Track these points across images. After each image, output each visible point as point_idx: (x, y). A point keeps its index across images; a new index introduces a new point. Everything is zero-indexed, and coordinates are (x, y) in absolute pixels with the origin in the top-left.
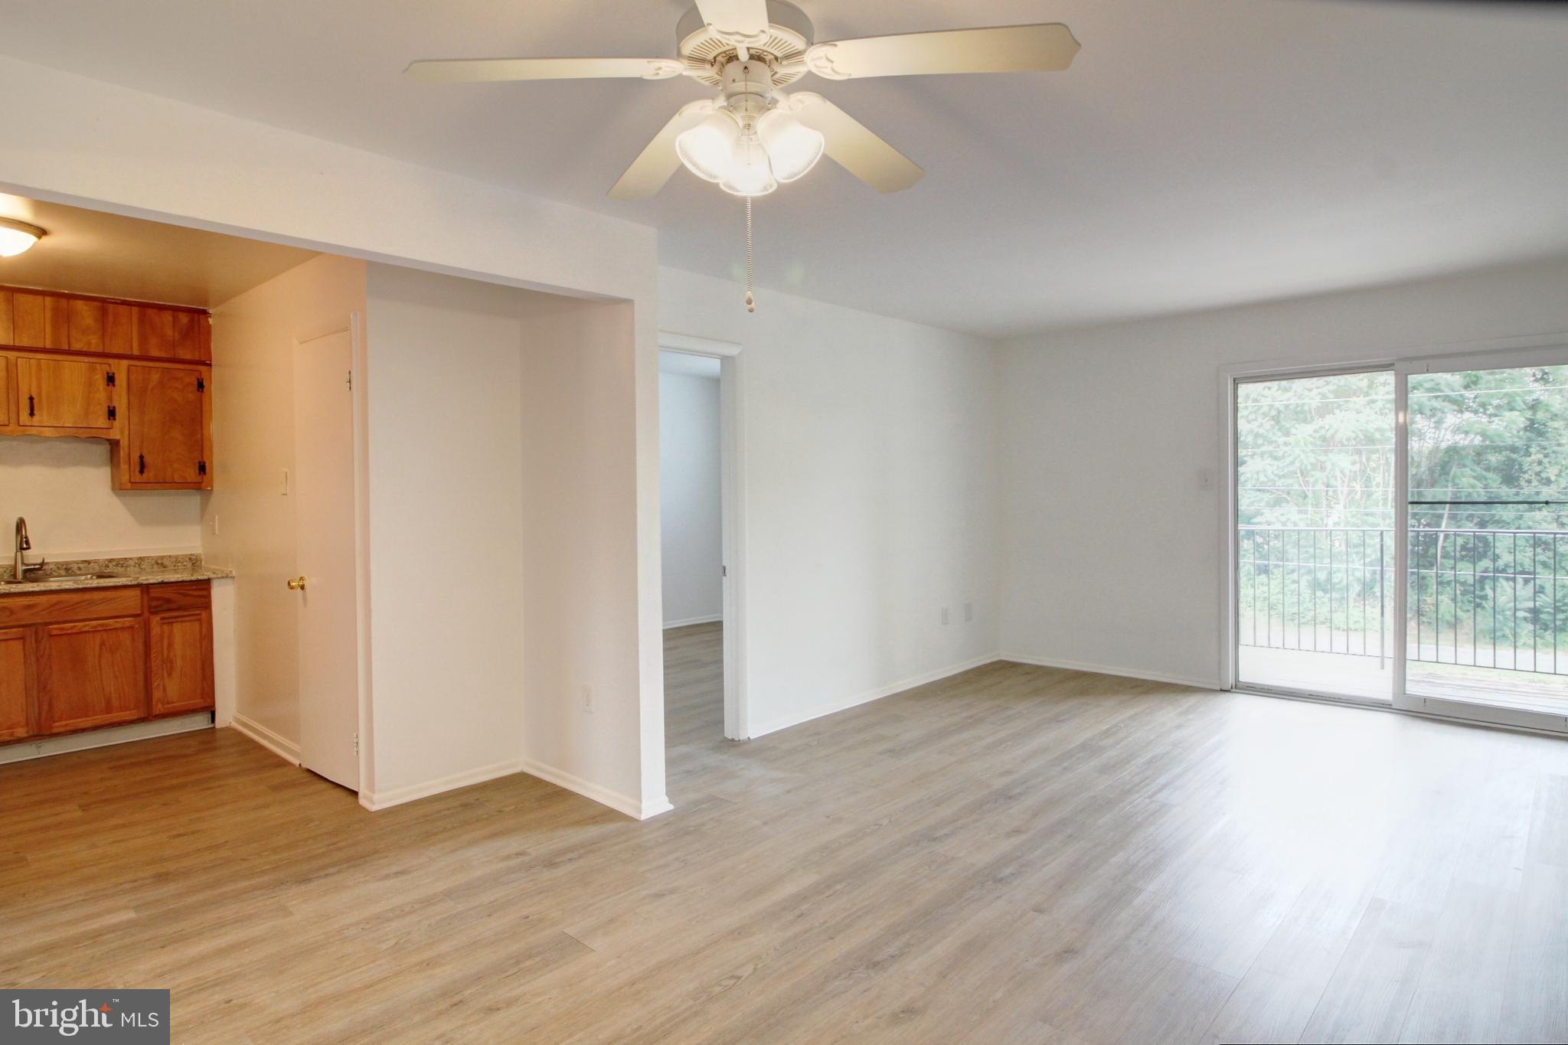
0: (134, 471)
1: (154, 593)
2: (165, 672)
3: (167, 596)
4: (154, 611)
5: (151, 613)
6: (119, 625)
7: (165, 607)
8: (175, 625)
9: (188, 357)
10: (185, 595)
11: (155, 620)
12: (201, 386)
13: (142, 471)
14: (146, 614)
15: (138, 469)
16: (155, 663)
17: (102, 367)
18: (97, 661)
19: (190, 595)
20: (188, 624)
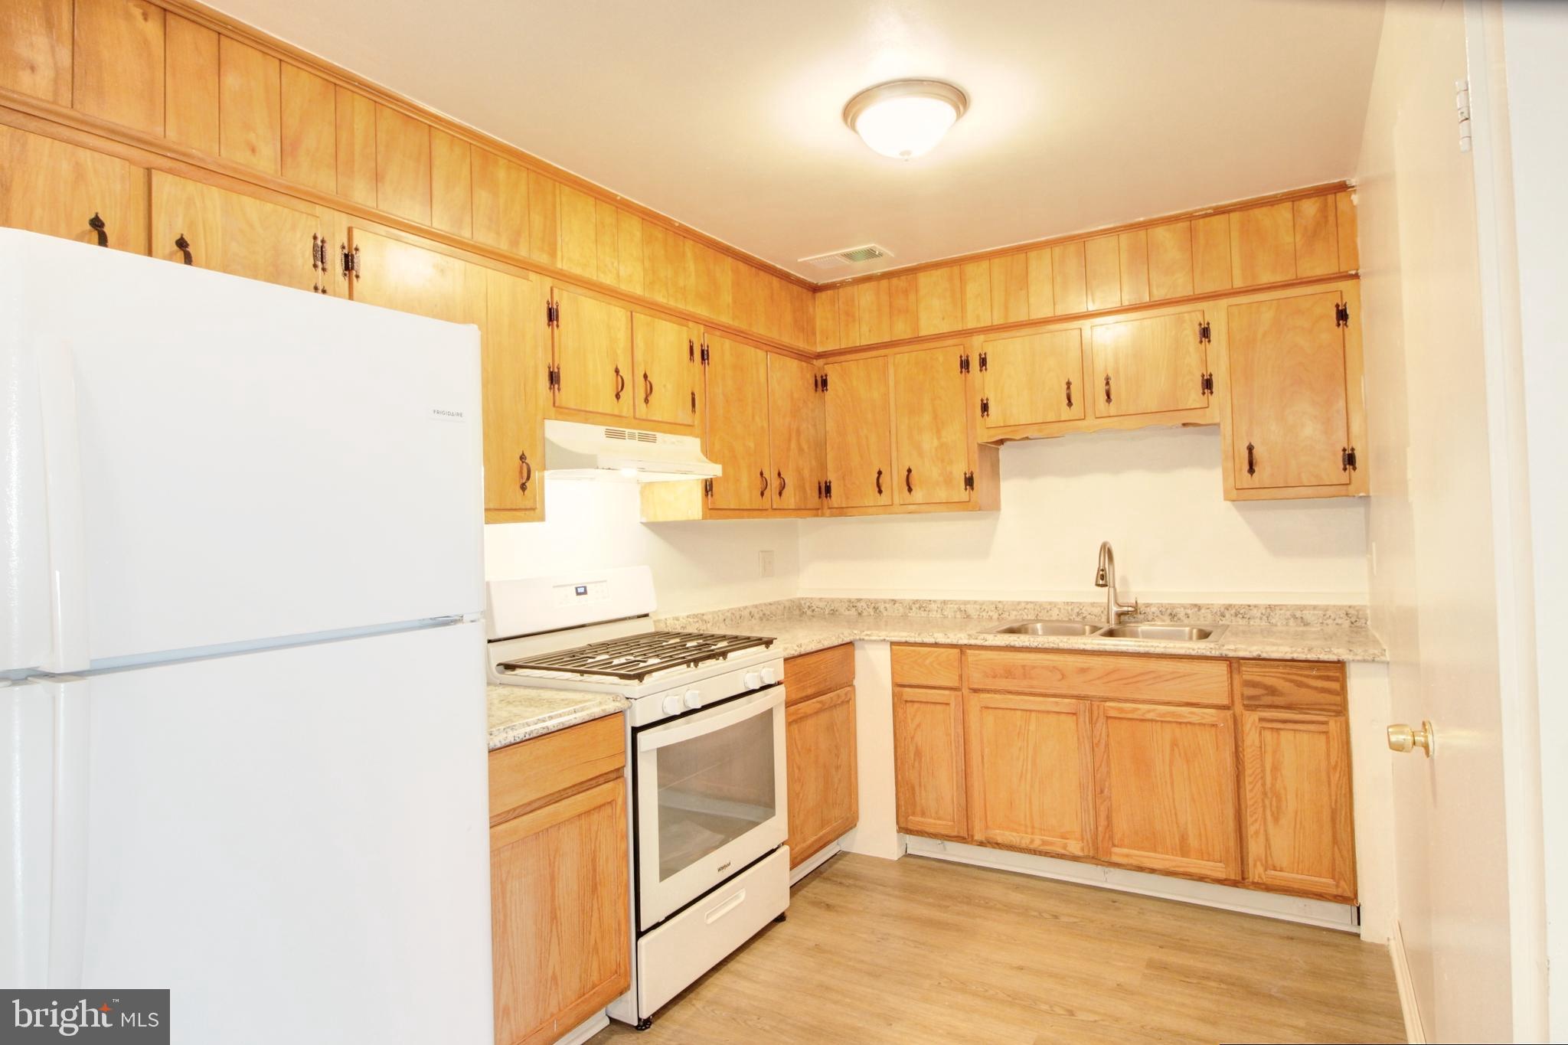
0: (1241, 470)
1: (1251, 673)
2: (1268, 813)
3: (1269, 681)
4: (1252, 705)
5: (1247, 707)
6: (1195, 719)
7: (1268, 700)
8: (1282, 733)
9: (1320, 271)
10: (1300, 685)
11: (1251, 719)
12: (1342, 315)
13: (1251, 470)
14: (1238, 707)
15: (1246, 467)
16: (1251, 794)
17: (1192, 316)
18: (1167, 769)
19: (1308, 686)
20: (1305, 736)
